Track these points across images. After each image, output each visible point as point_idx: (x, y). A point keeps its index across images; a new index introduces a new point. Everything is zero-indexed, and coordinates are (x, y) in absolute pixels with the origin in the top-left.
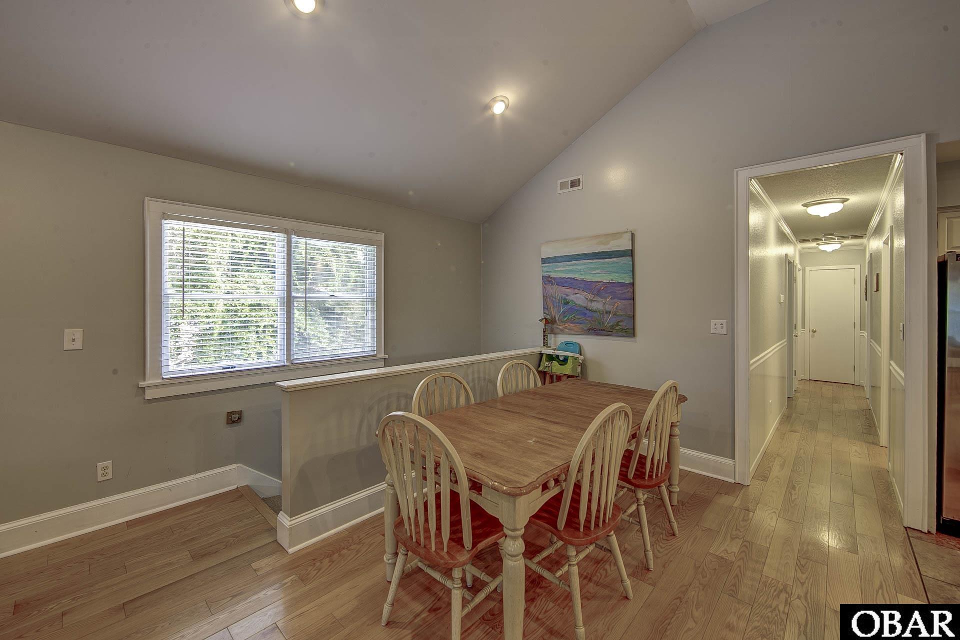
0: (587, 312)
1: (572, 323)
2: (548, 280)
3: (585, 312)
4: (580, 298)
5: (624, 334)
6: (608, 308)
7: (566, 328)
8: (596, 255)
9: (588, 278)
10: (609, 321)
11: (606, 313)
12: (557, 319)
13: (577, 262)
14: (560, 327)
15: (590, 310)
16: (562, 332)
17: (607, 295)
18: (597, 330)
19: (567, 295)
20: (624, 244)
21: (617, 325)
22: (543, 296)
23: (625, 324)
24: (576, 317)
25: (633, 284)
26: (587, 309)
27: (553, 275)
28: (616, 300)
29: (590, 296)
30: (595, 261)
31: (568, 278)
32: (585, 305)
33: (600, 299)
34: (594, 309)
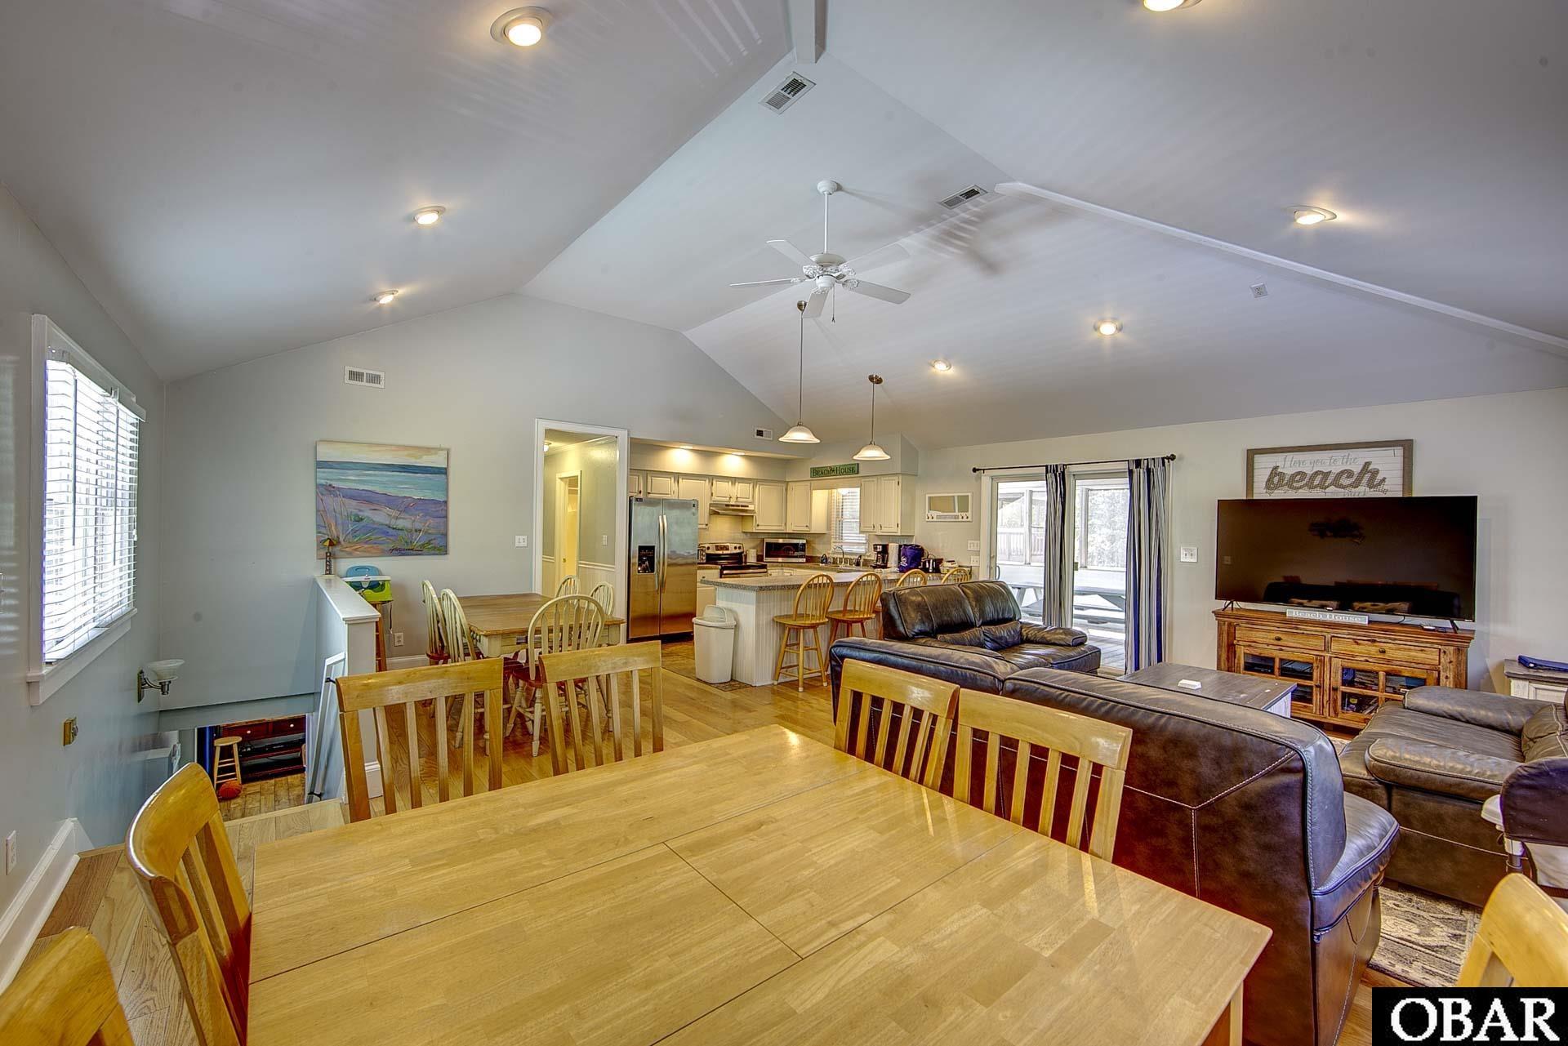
0: (390, 531)
1: (366, 543)
2: (326, 490)
3: (387, 531)
4: (381, 517)
5: (437, 552)
6: (418, 525)
7: (356, 550)
8: (404, 468)
9: (392, 492)
10: (418, 540)
11: (416, 531)
12: (341, 539)
13: (377, 472)
14: (347, 549)
15: (394, 529)
16: (350, 555)
17: (417, 512)
18: (402, 551)
19: (360, 511)
20: (437, 461)
21: (429, 543)
22: (318, 511)
23: (435, 543)
24: (373, 537)
25: (446, 502)
26: (389, 527)
27: (335, 484)
28: (428, 517)
29: (394, 513)
30: (403, 474)
31: (363, 490)
32: (387, 523)
33: (407, 516)
34: (400, 527)
